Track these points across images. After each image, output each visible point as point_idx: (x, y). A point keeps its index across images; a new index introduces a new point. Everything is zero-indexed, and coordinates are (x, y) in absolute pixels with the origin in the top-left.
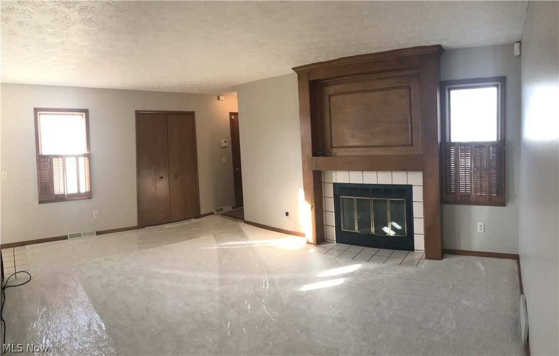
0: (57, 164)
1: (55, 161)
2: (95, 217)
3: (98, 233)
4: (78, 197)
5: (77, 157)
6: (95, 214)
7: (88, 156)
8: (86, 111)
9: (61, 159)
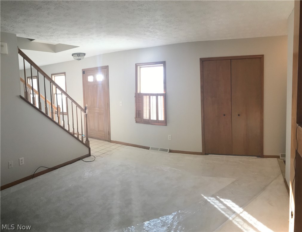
0: (146, 99)
1: (145, 97)
2: (169, 139)
3: (171, 151)
4: (157, 122)
5: (157, 95)
6: (169, 137)
7: (165, 96)
8: (164, 63)
9: (148, 97)
